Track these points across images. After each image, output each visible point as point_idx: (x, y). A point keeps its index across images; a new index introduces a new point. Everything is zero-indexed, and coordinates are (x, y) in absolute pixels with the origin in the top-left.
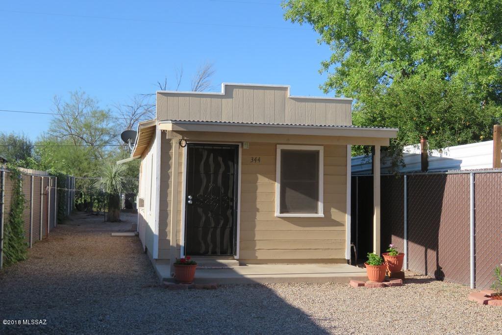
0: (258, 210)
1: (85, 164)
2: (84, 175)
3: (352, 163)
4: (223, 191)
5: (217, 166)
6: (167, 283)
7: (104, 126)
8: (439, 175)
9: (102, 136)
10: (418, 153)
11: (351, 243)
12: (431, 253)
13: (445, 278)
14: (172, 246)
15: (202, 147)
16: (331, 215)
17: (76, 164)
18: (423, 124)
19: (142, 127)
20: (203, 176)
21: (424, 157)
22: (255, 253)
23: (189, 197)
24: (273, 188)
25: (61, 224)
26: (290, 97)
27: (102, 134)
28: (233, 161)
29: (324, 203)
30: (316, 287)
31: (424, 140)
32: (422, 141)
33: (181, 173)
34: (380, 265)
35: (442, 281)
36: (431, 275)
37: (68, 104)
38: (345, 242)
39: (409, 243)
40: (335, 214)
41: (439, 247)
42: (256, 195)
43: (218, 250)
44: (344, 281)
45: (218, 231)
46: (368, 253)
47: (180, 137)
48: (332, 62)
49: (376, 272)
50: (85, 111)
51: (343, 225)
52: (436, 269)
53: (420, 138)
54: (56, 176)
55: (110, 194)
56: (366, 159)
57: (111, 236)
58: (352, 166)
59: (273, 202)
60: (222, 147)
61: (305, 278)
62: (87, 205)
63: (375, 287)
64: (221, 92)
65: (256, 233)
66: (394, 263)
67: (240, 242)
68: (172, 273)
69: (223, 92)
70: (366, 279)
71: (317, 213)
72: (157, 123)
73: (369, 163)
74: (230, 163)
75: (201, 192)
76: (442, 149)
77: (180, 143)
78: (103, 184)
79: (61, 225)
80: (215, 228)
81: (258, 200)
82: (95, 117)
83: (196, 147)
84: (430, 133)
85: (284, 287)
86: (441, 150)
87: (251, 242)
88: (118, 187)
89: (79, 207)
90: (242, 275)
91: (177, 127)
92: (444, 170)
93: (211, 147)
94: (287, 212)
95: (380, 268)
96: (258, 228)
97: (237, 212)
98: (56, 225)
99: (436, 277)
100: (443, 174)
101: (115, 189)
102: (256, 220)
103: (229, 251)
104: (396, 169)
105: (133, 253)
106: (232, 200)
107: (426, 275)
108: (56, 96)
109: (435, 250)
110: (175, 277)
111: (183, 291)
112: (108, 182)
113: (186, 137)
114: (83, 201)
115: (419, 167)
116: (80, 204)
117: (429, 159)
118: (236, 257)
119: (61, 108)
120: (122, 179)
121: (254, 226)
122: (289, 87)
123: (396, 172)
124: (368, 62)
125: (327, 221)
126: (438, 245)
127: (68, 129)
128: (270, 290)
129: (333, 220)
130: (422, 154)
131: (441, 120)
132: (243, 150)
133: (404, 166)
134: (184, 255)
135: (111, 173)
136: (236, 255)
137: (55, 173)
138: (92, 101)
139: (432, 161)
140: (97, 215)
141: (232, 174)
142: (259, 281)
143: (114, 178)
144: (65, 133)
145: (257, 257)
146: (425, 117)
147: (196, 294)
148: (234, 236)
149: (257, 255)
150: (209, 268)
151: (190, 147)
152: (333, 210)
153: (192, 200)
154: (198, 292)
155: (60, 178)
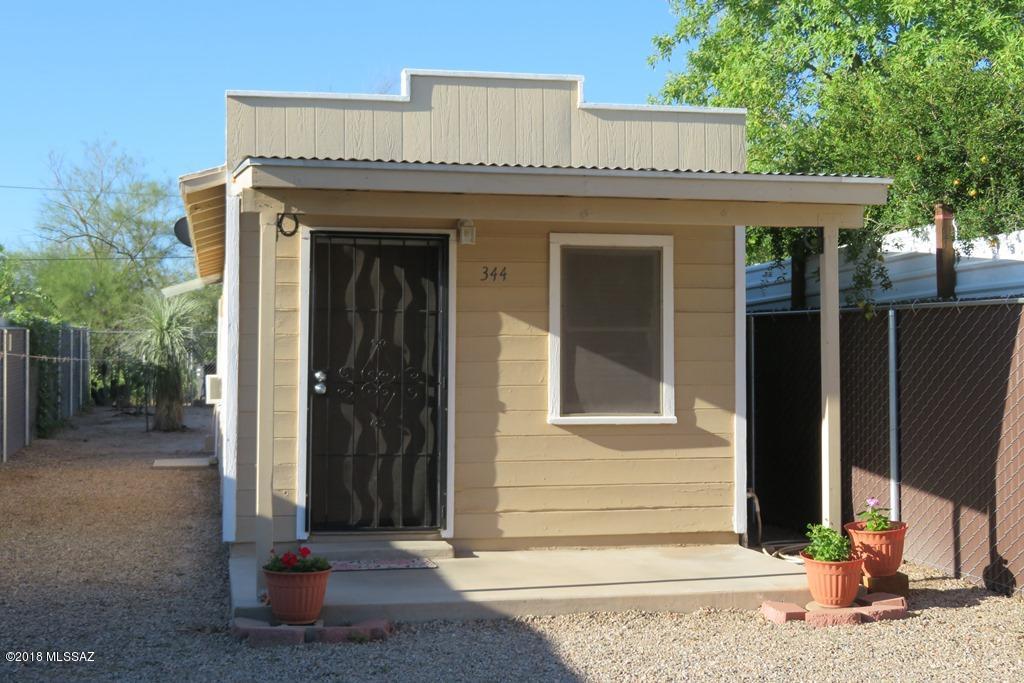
0: (502, 408)
1: (116, 300)
2: (113, 325)
3: (748, 281)
4: (407, 357)
5: (393, 292)
6: (244, 624)
7: (160, 218)
8: (995, 307)
9: (154, 237)
10: (926, 251)
11: (748, 491)
12: (973, 522)
13: (1017, 589)
14: (261, 518)
15: (351, 242)
16: (694, 418)
17: (96, 301)
18: (942, 169)
19: (189, 189)
20: (353, 317)
21: (946, 262)
22: (496, 523)
23: (318, 375)
24: (543, 349)
25: (44, 437)
26: (585, 106)
27: (154, 234)
28: (434, 279)
29: (676, 386)
30: (668, 622)
31: (944, 214)
32: (939, 217)
33: (295, 311)
34: (844, 559)
35: (1009, 596)
36: (973, 578)
37: (77, 170)
38: (730, 489)
39: (905, 490)
40: (706, 415)
41: (998, 506)
42: (496, 368)
43: (397, 515)
44: (743, 604)
45: (398, 465)
46: (809, 526)
47: (279, 207)
48: (681, 37)
49: (834, 578)
50: (116, 185)
51: (724, 443)
52: (988, 562)
53: (932, 209)
54: (27, 326)
55: (160, 368)
56: (777, 272)
57: (152, 468)
58: (748, 289)
59: (543, 384)
60: (404, 239)
61: (635, 599)
62: (117, 392)
63: (834, 622)
64: (399, 93)
65: (500, 468)
66: (880, 552)
67: (456, 492)
68: (262, 592)
69: (404, 94)
70: (806, 596)
71: (657, 412)
72: (227, 179)
73: (785, 282)
74: (427, 284)
75: (350, 363)
76: (1001, 237)
77: (279, 224)
78: (143, 344)
79: (43, 441)
80: (389, 458)
81: (503, 381)
82: (138, 195)
83: (336, 241)
84: (960, 194)
85: (578, 628)
86: (996, 240)
87: (483, 495)
88: (177, 352)
89: (99, 397)
90: (459, 593)
91: (269, 175)
92: (1012, 293)
93: (375, 242)
94: (581, 411)
95: (845, 568)
96: (503, 455)
97: (446, 413)
98: (30, 442)
99: (986, 583)
100: (1010, 305)
101: (169, 356)
102: (498, 434)
103: (427, 518)
104: (865, 291)
105: (192, 513)
106: (433, 382)
107: (958, 575)
108: (52, 152)
109: (985, 512)
110: (268, 604)
111: (287, 649)
112: (154, 339)
113: (295, 206)
114: (109, 384)
115: (931, 288)
116: (101, 390)
117: (958, 266)
118: (444, 534)
119: (64, 178)
120: (185, 333)
121: (493, 450)
122: (581, 79)
123: (865, 302)
124: (769, 35)
125: (686, 434)
126: (994, 499)
127: (80, 223)
128: (540, 638)
129: (699, 429)
130: (939, 251)
131: (993, 158)
132: (460, 248)
133: (887, 285)
134: (307, 530)
135: (160, 319)
136: (445, 528)
137: (25, 319)
138: (131, 161)
139: (970, 270)
140: (135, 414)
141: (432, 314)
142: (506, 610)
143: (168, 328)
144: (73, 234)
145: (501, 532)
146: (947, 152)
147: (326, 660)
148: (439, 477)
149: (500, 527)
150: (372, 566)
151: (320, 241)
152: (700, 405)
153: (325, 383)
154: (333, 652)
155: (36, 331)
